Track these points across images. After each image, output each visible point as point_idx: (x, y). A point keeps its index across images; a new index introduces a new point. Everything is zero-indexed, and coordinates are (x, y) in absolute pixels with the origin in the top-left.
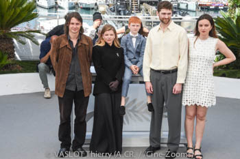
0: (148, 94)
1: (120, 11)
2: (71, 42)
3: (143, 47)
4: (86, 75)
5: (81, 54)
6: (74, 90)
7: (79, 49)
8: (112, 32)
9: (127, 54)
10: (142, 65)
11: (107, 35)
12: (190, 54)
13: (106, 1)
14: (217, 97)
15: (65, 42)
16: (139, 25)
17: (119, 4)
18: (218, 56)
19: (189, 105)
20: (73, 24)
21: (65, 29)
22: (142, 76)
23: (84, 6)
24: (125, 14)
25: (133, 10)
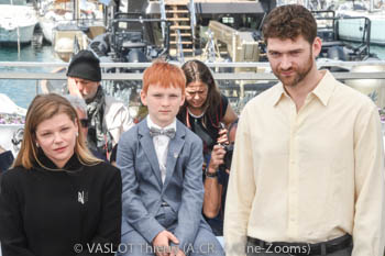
1: (127, 50)
25: (175, 47)
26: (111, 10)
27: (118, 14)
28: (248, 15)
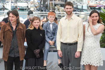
1: (43, 10)
3: (56, 30)
5: (18, 34)
8: (38, 21)
9: (47, 34)
10: (56, 40)
16: (54, 16)
17: (42, 6)
19: (85, 64)
22: (56, 47)
23: (20, 8)
24: (45, 11)
25: (51, 10)
26: (40, 3)
27: (41, 4)
28: (63, 4)
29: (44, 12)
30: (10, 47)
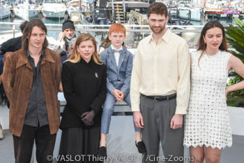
0: (136, 129)
1: (99, 21)
2: (31, 60)
4: (53, 105)
6: (36, 125)
7: (43, 69)
11: (83, 47)
12: (193, 75)
13: (81, 9)
14: (233, 135)
15: (22, 60)
17: (97, 11)
18: (233, 78)
20: (36, 35)
21: (23, 43)
23: (50, 15)
24: (105, 23)
26: (93, 5)
27: (96, 7)
29: (103, 26)
30: (26, 104)
